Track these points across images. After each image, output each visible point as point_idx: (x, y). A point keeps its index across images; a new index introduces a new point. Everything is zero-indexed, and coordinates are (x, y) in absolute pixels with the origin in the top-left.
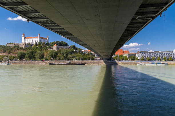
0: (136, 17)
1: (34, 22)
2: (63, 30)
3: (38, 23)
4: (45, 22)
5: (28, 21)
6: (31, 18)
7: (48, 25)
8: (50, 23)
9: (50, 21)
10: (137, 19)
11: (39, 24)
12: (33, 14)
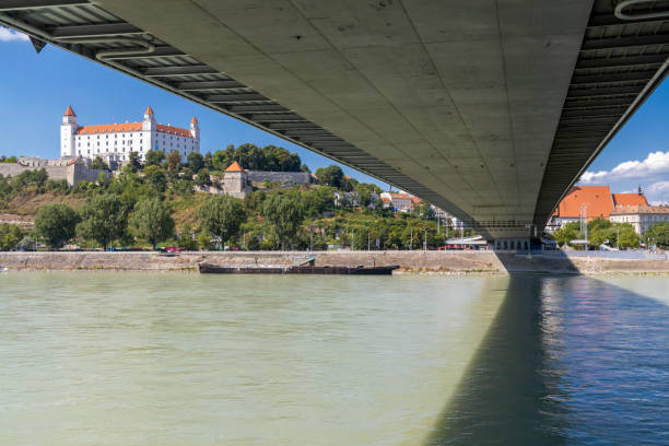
0: (615, 6)
1: (68, 47)
2: (235, 89)
3: (90, 52)
4: (127, 48)
5: (39, 44)
6: (49, 28)
7: (146, 60)
8: (151, 50)
9: (149, 42)
10: (618, 14)
11: (98, 56)
12: (55, 8)
